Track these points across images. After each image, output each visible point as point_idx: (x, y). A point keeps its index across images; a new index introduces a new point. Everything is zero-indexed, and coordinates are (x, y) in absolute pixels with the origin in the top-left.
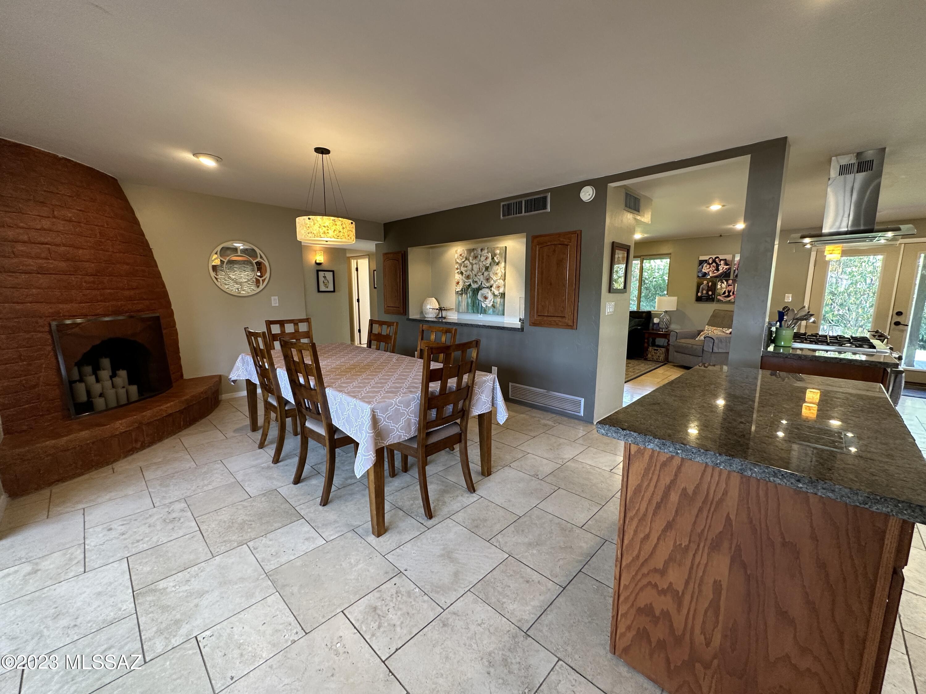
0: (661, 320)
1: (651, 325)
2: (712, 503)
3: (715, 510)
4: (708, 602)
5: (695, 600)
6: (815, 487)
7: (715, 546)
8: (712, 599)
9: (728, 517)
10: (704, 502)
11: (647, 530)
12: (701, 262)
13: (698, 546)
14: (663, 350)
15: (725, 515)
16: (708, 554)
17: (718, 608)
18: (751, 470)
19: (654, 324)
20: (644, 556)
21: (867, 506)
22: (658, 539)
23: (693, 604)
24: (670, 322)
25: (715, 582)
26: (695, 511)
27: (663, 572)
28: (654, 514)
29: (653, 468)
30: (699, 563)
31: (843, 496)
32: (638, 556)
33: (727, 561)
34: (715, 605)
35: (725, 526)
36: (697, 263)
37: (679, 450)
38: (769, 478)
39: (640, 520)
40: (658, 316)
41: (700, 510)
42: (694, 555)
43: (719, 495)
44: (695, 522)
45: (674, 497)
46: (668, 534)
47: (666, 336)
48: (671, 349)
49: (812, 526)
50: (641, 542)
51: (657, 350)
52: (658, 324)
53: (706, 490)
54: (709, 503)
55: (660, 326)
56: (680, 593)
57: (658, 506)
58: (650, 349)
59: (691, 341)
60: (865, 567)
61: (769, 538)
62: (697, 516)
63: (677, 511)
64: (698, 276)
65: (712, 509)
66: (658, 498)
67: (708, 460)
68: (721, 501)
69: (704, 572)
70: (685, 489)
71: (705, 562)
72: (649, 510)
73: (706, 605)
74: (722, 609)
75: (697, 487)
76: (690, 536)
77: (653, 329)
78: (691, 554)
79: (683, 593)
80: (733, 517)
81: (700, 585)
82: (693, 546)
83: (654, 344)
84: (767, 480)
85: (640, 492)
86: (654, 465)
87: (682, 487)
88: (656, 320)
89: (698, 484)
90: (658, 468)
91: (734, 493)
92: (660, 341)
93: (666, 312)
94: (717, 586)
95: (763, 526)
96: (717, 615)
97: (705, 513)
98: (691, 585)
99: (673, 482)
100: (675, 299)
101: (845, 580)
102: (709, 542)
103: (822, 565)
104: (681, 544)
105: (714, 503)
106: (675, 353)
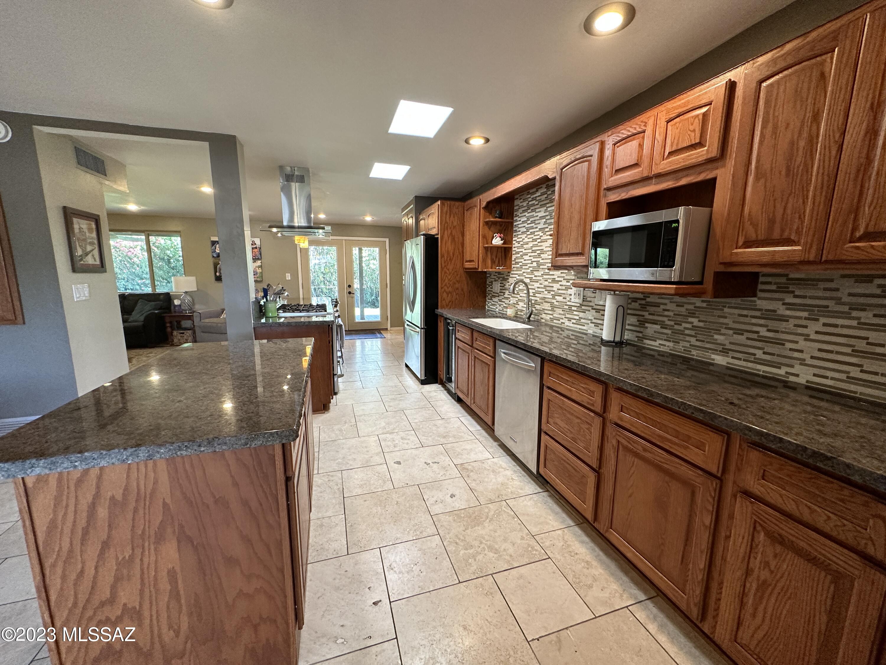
0: (183, 301)
1: (172, 308)
2: (145, 497)
3: (150, 503)
4: (168, 594)
5: (154, 603)
6: (213, 446)
7: (160, 538)
8: (171, 590)
9: (165, 504)
10: (137, 501)
11: (80, 566)
12: (214, 243)
13: (143, 548)
14: (190, 332)
15: (161, 504)
16: (155, 549)
17: (178, 593)
18: (158, 452)
19: (175, 306)
20: (82, 599)
21: (248, 446)
22: (96, 568)
23: (154, 608)
24: (194, 303)
25: (169, 571)
26: (130, 516)
27: (112, 600)
28: (82, 544)
29: (65, 493)
30: (149, 564)
31: (233, 445)
32: (75, 604)
33: (174, 543)
34: (175, 594)
35: (164, 512)
36: (210, 244)
37: (76, 462)
38: (176, 453)
39: (65, 562)
40: (178, 297)
41: (136, 510)
42: (141, 560)
43: (150, 486)
44: (133, 526)
45: (102, 512)
46: (107, 555)
47: (190, 318)
48: (197, 330)
49: (232, 476)
50: (75, 584)
51: (183, 333)
52: (180, 306)
53: (136, 487)
54: (143, 499)
55: (183, 308)
56: (138, 607)
57: (86, 532)
58: (175, 333)
59: (215, 320)
60: (270, 488)
61: (203, 503)
62: (134, 519)
63: (110, 526)
64: (213, 257)
65: (147, 503)
66: (82, 522)
67: (114, 460)
68: (154, 491)
69: (156, 571)
70: (112, 498)
71: (154, 559)
72: (75, 542)
73: (166, 599)
74: (182, 592)
75: (126, 489)
76: (132, 542)
77: (175, 312)
78: (138, 561)
79: (141, 605)
80: (168, 501)
81: (155, 585)
82: (138, 551)
83: (179, 327)
84: (175, 456)
85: (56, 527)
86: (66, 488)
87: (108, 497)
88: (177, 302)
89: (126, 486)
90: (72, 488)
91: (164, 478)
92: (186, 324)
93: (186, 293)
94: (172, 575)
95: (197, 495)
96: (178, 600)
97: (141, 512)
98: (147, 591)
99: (97, 496)
100: (193, 279)
101: (261, 505)
102: (152, 540)
103: (245, 503)
104: (125, 557)
105: (148, 496)
106: (202, 334)
